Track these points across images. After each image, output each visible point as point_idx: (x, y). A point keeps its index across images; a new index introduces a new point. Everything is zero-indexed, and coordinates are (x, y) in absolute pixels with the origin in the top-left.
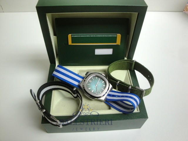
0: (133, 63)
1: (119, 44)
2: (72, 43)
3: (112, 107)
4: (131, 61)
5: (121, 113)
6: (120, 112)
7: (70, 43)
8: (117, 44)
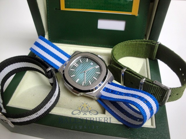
0: (155, 46)
1: (137, 15)
2: (65, 8)
3: (107, 110)
4: (153, 43)
5: (121, 123)
6: (119, 121)
7: (63, 8)
8: (133, 14)
